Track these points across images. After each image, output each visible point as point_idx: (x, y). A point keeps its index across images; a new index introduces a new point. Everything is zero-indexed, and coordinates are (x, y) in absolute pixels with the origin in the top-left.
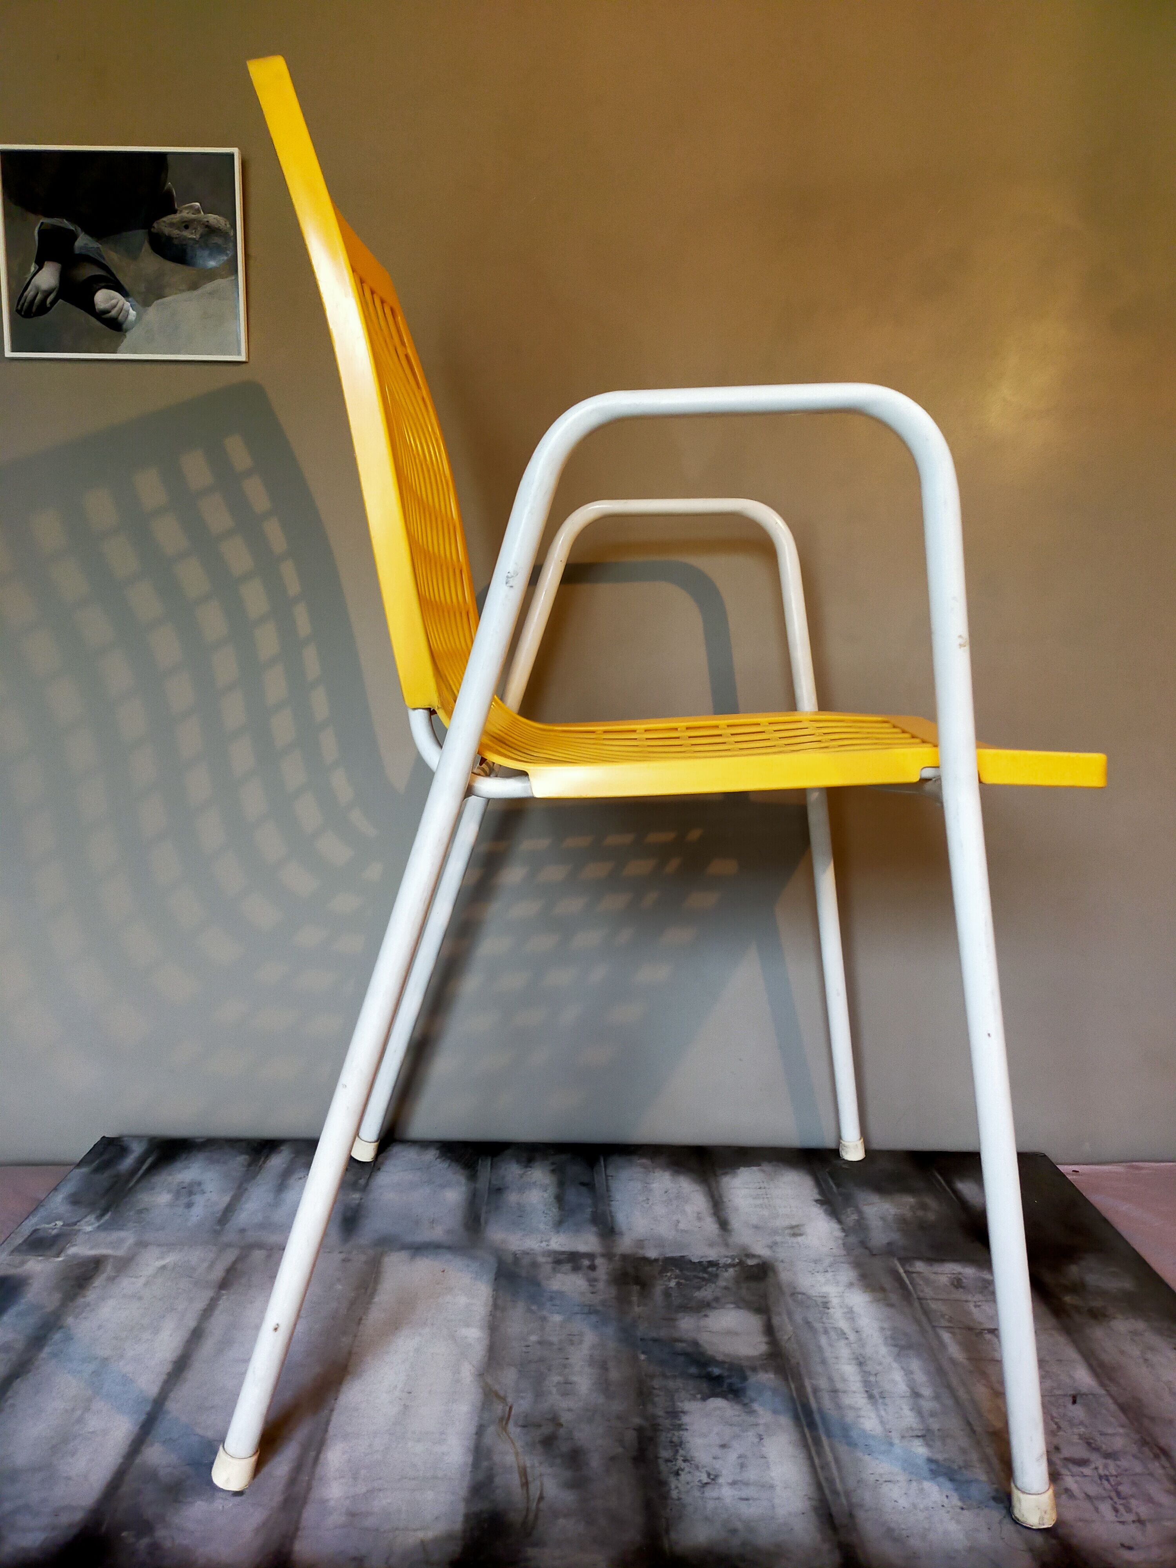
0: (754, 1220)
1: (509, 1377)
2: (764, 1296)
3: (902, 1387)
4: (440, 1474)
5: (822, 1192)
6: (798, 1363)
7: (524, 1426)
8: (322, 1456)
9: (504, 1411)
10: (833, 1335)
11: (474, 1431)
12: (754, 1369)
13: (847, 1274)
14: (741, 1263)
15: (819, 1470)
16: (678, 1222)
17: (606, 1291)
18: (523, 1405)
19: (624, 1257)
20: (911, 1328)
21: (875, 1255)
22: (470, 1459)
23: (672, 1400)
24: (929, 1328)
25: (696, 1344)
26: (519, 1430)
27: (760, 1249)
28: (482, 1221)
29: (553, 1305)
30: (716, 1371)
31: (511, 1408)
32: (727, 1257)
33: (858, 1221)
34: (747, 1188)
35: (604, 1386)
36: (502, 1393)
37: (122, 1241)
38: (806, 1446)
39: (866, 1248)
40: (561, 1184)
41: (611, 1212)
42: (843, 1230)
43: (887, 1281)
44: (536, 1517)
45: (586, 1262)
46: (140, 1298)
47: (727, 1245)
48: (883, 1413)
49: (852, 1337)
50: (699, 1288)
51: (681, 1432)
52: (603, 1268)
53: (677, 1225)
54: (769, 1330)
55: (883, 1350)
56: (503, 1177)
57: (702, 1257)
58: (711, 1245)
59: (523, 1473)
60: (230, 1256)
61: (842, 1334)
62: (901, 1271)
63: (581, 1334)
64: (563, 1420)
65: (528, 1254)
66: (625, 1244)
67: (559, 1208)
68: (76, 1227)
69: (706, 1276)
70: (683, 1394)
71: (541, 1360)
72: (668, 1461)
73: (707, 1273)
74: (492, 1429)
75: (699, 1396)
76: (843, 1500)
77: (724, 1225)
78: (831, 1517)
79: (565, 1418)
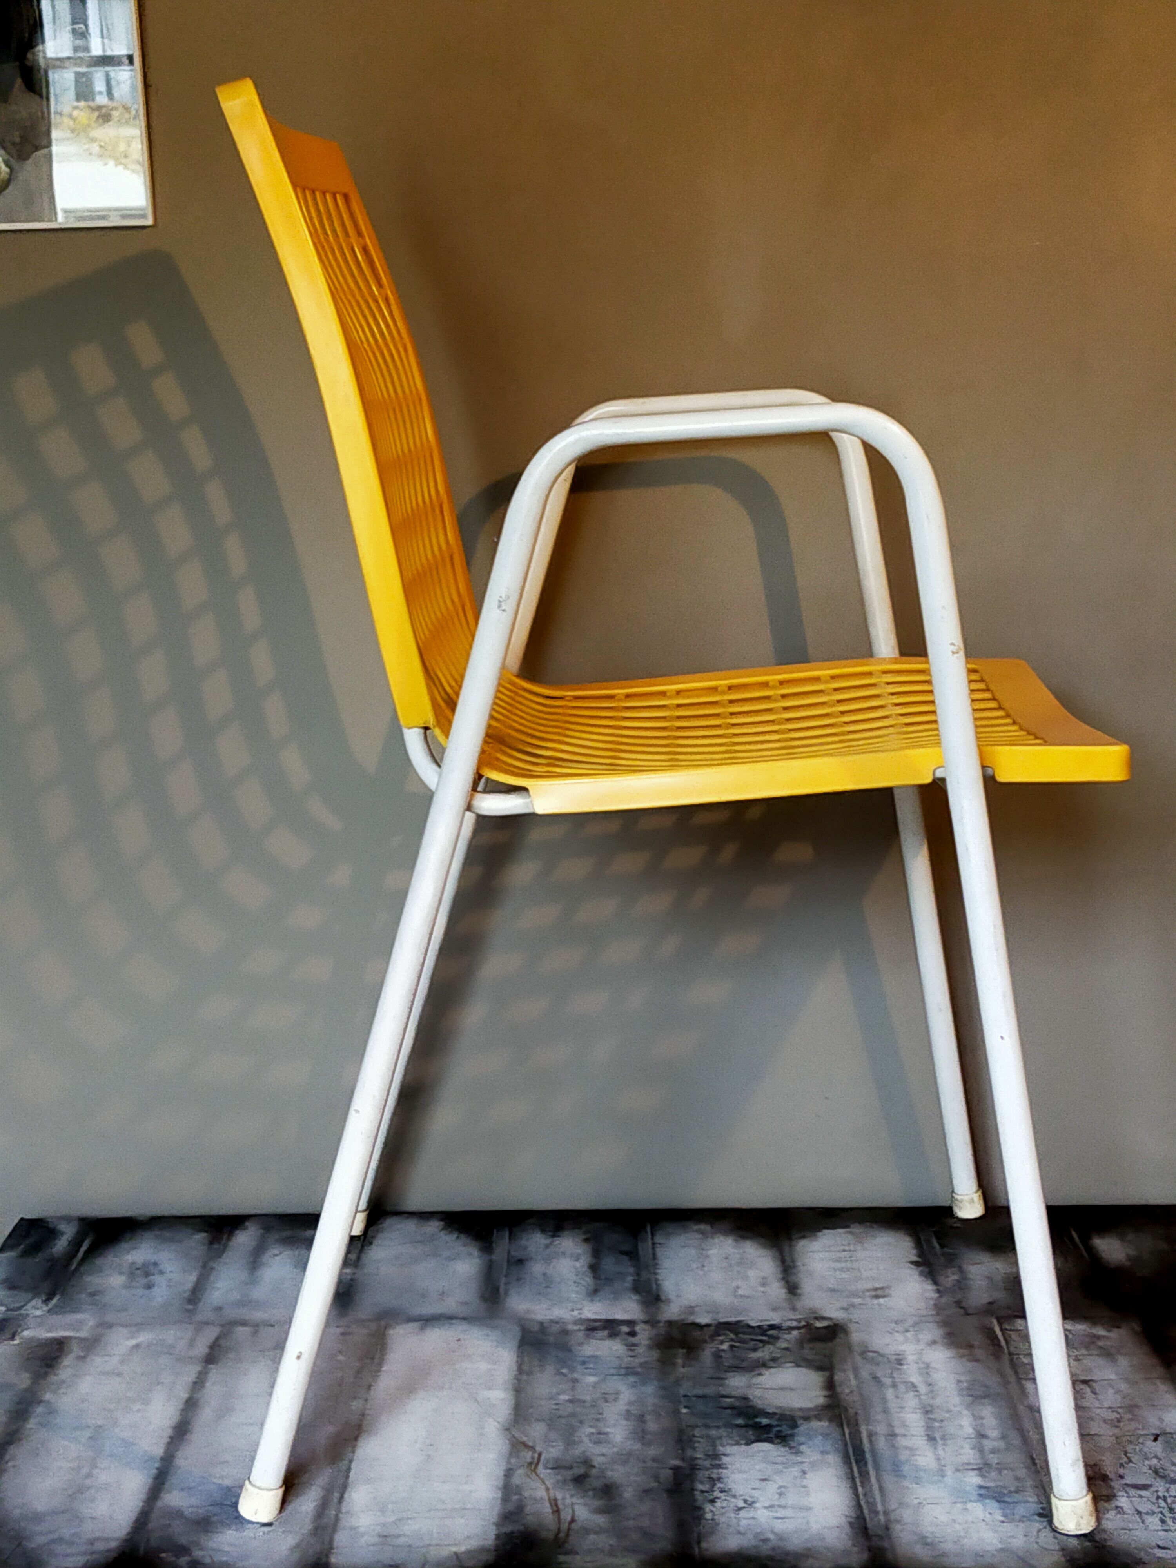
0: (832, 1283)
1: (537, 1431)
2: (830, 1356)
3: (969, 1430)
4: (469, 1506)
5: (921, 1254)
6: (856, 1414)
7: (554, 1469)
8: (346, 1496)
9: (533, 1458)
10: (902, 1388)
11: (502, 1473)
12: (807, 1419)
13: (932, 1332)
14: (808, 1326)
15: (861, 1497)
16: (738, 1287)
17: (645, 1354)
18: (553, 1452)
19: (670, 1323)
20: (993, 1381)
21: (968, 1314)
22: (499, 1495)
23: (714, 1445)
24: (1012, 1378)
25: (746, 1399)
26: (548, 1471)
27: (833, 1311)
28: (502, 1290)
29: (587, 1368)
30: (765, 1421)
31: (540, 1455)
32: (791, 1320)
33: (958, 1281)
34: (828, 1251)
35: (641, 1434)
36: (530, 1444)
37: (81, 1322)
38: (853, 1479)
39: (962, 1308)
40: (596, 1253)
41: (657, 1280)
42: (938, 1291)
43: (977, 1339)
44: (568, 1535)
45: (625, 1329)
46: (119, 1374)
47: (794, 1309)
48: (941, 1452)
49: (923, 1389)
50: (755, 1350)
51: (720, 1470)
52: (644, 1334)
53: (735, 1291)
54: (830, 1386)
55: (956, 1400)
56: (525, 1248)
57: (763, 1321)
58: (775, 1309)
59: (554, 1503)
60: (211, 1334)
61: (914, 1387)
62: (997, 1329)
63: (617, 1393)
64: (595, 1463)
65: (557, 1323)
66: (672, 1311)
67: (595, 1278)
68: (23, 1312)
69: (764, 1338)
70: (724, 1441)
71: (572, 1415)
72: (702, 1492)
73: (766, 1335)
74: (519, 1472)
75: (743, 1442)
76: (882, 1517)
77: (793, 1289)
78: (866, 1528)
79: (598, 1461)
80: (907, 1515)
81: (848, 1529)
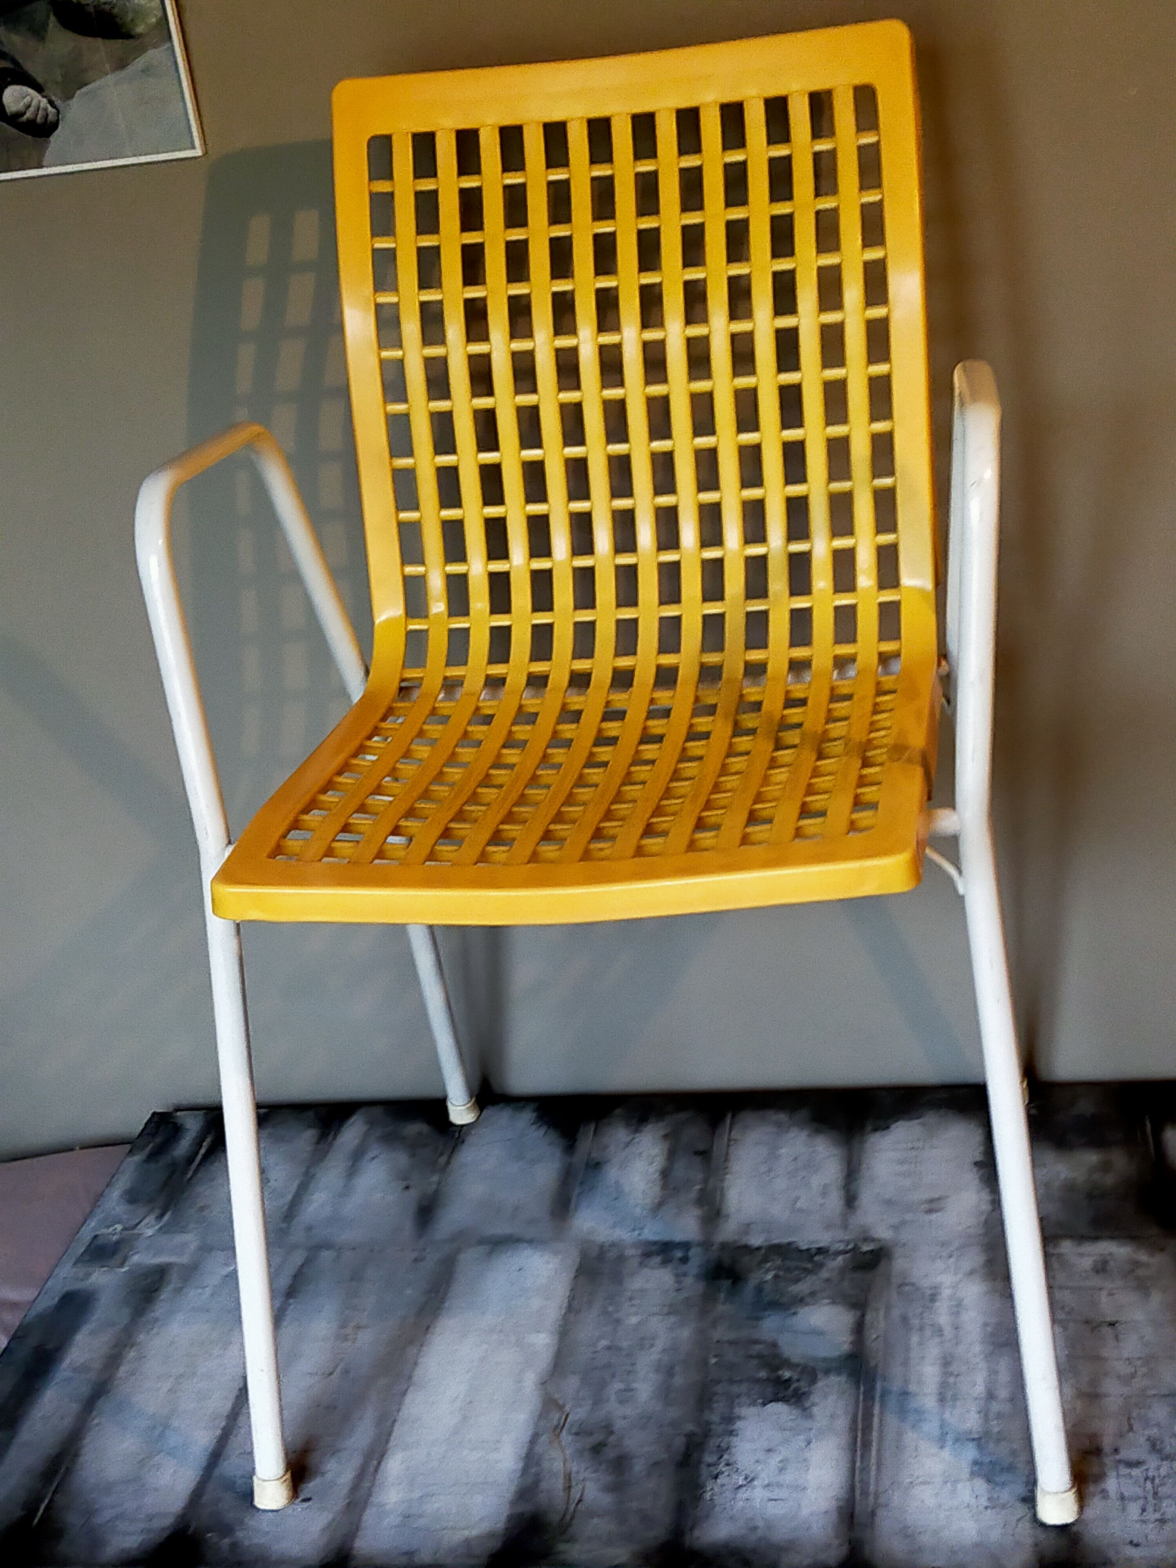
0: (890, 1192)
1: (572, 1383)
2: (867, 1291)
3: (980, 1389)
4: (491, 1479)
5: (987, 1151)
6: (876, 1367)
7: (577, 1434)
8: (383, 1465)
9: (560, 1420)
10: (928, 1332)
11: (528, 1439)
12: (826, 1371)
14: (856, 1249)
15: (857, 1472)
16: (797, 1199)
17: (693, 1286)
18: (580, 1413)
19: (723, 1246)
22: (520, 1466)
23: (732, 1406)
25: (775, 1345)
26: (570, 1438)
27: (883, 1231)
28: (573, 1203)
29: (632, 1306)
30: (787, 1374)
31: (567, 1416)
32: (841, 1241)
34: (894, 1150)
35: (665, 1391)
36: (561, 1402)
37: (184, 1245)
38: (854, 1451)
40: (671, 1154)
41: (722, 1188)
44: (572, 1518)
45: (679, 1253)
46: (208, 1311)
47: (846, 1227)
48: (947, 1415)
49: (948, 1333)
50: (797, 1280)
51: (731, 1438)
52: (696, 1260)
53: (794, 1204)
54: (859, 1329)
55: (978, 1348)
56: (606, 1147)
57: (813, 1242)
58: (828, 1227)
59: (568, 1477)
60: (297, 1259)
61: (940, 1330)
63: (655, 1337)
64: (616, 1428)
65: (616, 1246)
66: (728, 1230)
67: (663, 1187)
68: (137, 1231)
69: (809, 1266)
70: (744, 1399)
71: (608, 1366)
72: (709, 1464)
73: (811, 1262)
74: (544, 1438)
75: (759, 1402)
76: (871, 1498)
77: (850, 1200)
78: (852, 1515)
79: (619, 1424)
80: (896, 1498)
81: (834, 1517)
